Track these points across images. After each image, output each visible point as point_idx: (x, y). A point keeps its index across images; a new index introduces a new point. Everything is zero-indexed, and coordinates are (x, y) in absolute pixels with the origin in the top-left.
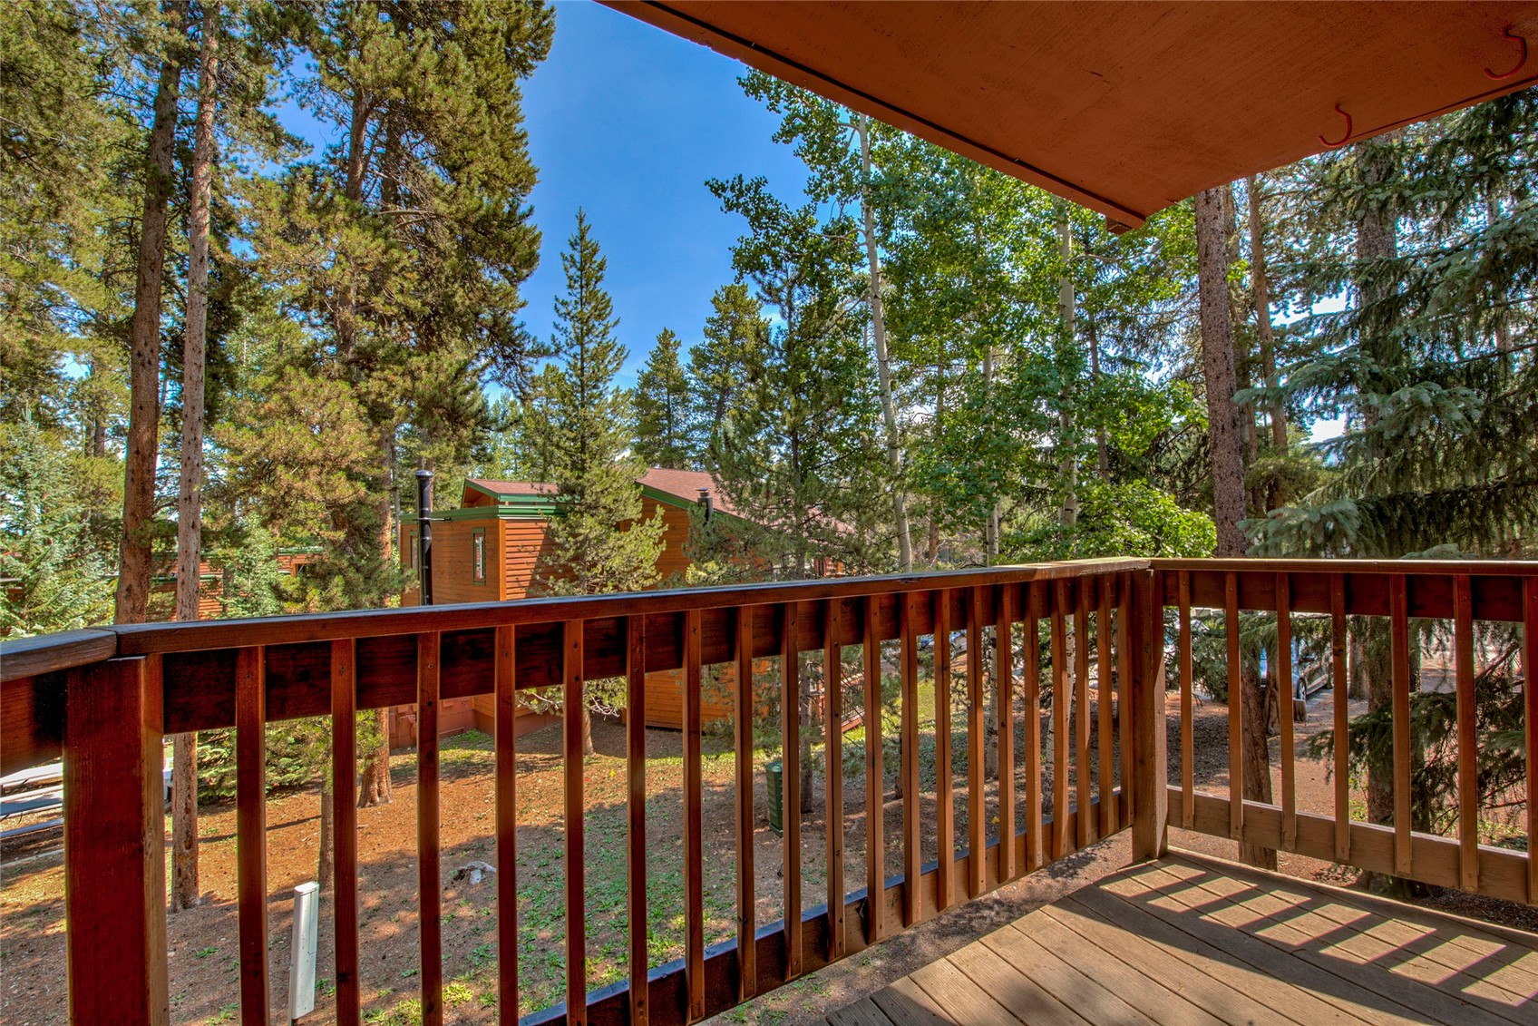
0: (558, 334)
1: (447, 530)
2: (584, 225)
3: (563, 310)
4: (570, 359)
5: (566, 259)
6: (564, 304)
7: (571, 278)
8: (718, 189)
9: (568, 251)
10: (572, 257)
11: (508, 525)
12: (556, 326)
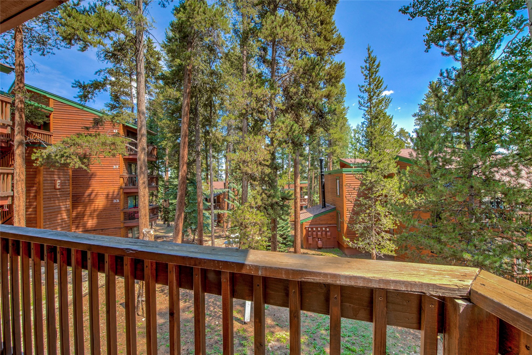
0: (360, 100)
1: (330, 177)
2: (370, 51)
3: (363, 89)
4: (366, 109)
5: (363, 68)
6: (363, 87)
7: (365, 75)
8: (404, 11)
9: (364, 65)
10: (366, 66)
11: (346, 176)
12: (359, 97)
